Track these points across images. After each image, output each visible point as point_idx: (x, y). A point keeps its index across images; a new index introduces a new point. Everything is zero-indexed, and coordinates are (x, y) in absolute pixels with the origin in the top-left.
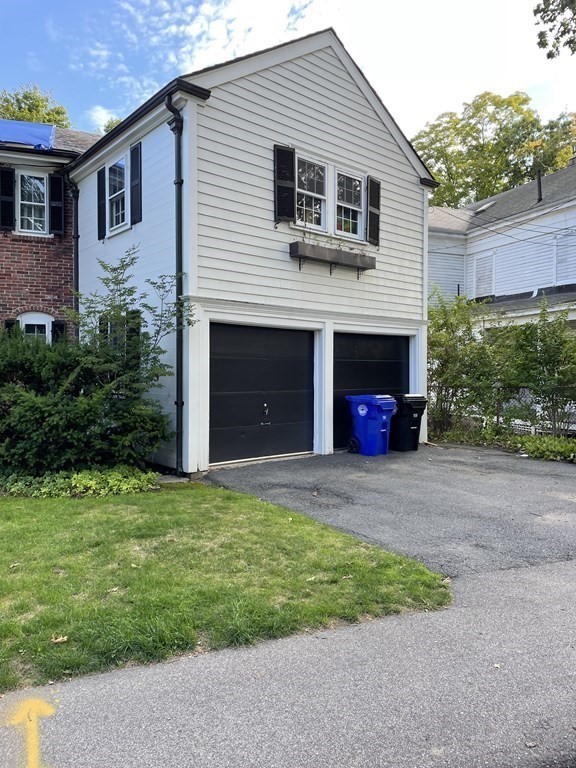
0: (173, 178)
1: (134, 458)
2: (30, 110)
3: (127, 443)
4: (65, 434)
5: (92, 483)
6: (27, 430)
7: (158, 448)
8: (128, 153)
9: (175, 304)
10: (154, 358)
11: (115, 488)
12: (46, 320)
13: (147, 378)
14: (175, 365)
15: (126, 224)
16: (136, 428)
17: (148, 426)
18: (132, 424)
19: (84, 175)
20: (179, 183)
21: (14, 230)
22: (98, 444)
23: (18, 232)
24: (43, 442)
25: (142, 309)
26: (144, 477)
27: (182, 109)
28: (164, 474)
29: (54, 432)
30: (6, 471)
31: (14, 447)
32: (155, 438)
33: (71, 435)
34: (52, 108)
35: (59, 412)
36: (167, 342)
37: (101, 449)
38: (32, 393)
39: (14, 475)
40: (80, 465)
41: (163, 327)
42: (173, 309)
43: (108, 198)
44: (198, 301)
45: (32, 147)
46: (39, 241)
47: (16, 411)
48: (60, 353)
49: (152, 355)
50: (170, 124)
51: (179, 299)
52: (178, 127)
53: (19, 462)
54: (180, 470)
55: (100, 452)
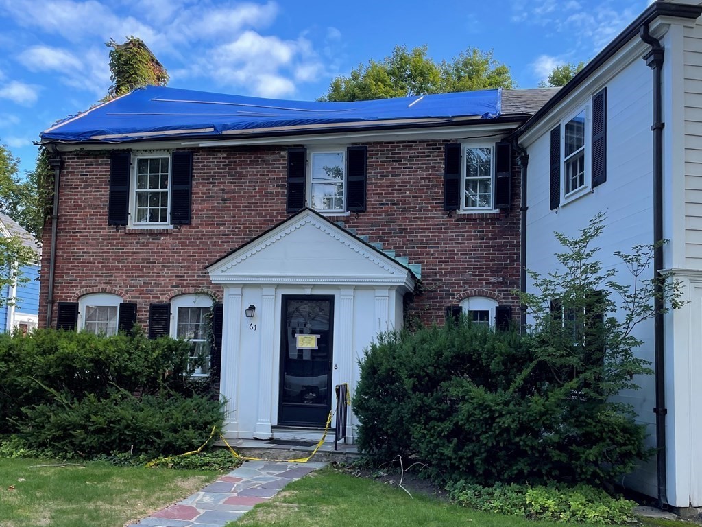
0: (651, 122)
1: (600, 478)
2: (470, 78)
3: (592, 458)
4: (517, 439)
5: (550, 503)
6: (475, 431)
7: (632, 468)
8: (590, 103)
9: (653, 281)
10: (626, 351)
11: (579, 514)
12: (489, 305)
13: (616, 375)
14: (654, 361)
15: (586, 187)
16: (603, 440)
17: (619, 438)
18: (597, 434)
19: (534, 138)
20: (659, 128)
21: (459, 208)
22: (556, 455)
23: (463, 210)
24: (493, 446)
25: (610, 289)
26: (614, 503)
27: (663, 37)
28: (641, 504)
29: (505, 435)
30: (453, 476)
31: (461, 449)
32: (628, 455)
33: (525, 442)
34: (493, 69)
35: (510, 413)
36: (643, 330)
37: (559, 462)
38: (481, 390)
39: (462, 481)
40: (534, 478)
41: (638, 311)
42: (651, 287)
43: (563, 159)
44: (685, 276)
45: (479, 117)
46: (484, 218)
47: (465, 408)
48: (509, 344)
49: (622, 347)
50: (645, 58)
51: (659, 274)
52: (657, 59)
53: (467, 467)
54: (663, 501)
55: (557, 466)
